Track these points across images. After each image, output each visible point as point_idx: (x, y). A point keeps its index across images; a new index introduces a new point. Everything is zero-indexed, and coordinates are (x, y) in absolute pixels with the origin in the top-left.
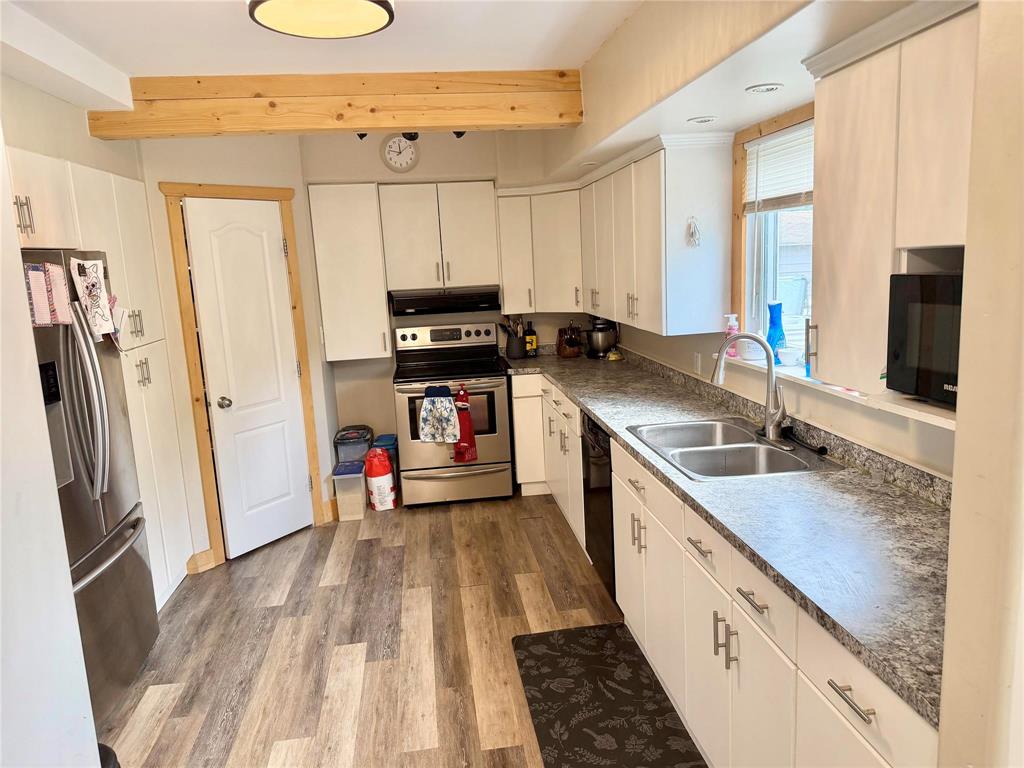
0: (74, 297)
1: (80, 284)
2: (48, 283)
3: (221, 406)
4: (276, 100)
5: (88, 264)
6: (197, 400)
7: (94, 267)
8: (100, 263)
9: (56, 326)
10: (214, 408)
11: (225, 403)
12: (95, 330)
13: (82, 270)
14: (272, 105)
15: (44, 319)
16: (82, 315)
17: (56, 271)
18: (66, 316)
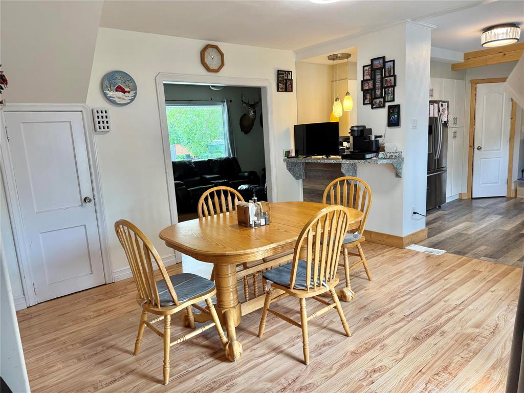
0: (439, 111)
1: (441, 108)
2: (434, 108)
3: (478, 149)
4: (506, 53)
5: (444, 104)
6: (471, 146)
7: (445, 105)
8: (446, 103)
9: (434, 117)
10: (476, 149)
11: (479, 148)
12: (443, 120)
13: (442, 105)
14: (504, 55)
15: (432, 115)
16: (440, 115)
17: (436, 105)
18: (436, 115)
